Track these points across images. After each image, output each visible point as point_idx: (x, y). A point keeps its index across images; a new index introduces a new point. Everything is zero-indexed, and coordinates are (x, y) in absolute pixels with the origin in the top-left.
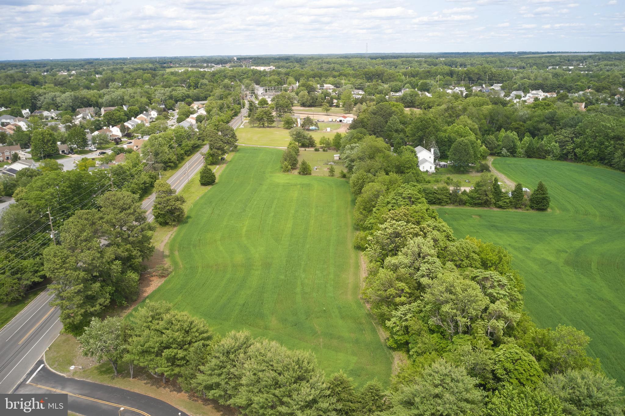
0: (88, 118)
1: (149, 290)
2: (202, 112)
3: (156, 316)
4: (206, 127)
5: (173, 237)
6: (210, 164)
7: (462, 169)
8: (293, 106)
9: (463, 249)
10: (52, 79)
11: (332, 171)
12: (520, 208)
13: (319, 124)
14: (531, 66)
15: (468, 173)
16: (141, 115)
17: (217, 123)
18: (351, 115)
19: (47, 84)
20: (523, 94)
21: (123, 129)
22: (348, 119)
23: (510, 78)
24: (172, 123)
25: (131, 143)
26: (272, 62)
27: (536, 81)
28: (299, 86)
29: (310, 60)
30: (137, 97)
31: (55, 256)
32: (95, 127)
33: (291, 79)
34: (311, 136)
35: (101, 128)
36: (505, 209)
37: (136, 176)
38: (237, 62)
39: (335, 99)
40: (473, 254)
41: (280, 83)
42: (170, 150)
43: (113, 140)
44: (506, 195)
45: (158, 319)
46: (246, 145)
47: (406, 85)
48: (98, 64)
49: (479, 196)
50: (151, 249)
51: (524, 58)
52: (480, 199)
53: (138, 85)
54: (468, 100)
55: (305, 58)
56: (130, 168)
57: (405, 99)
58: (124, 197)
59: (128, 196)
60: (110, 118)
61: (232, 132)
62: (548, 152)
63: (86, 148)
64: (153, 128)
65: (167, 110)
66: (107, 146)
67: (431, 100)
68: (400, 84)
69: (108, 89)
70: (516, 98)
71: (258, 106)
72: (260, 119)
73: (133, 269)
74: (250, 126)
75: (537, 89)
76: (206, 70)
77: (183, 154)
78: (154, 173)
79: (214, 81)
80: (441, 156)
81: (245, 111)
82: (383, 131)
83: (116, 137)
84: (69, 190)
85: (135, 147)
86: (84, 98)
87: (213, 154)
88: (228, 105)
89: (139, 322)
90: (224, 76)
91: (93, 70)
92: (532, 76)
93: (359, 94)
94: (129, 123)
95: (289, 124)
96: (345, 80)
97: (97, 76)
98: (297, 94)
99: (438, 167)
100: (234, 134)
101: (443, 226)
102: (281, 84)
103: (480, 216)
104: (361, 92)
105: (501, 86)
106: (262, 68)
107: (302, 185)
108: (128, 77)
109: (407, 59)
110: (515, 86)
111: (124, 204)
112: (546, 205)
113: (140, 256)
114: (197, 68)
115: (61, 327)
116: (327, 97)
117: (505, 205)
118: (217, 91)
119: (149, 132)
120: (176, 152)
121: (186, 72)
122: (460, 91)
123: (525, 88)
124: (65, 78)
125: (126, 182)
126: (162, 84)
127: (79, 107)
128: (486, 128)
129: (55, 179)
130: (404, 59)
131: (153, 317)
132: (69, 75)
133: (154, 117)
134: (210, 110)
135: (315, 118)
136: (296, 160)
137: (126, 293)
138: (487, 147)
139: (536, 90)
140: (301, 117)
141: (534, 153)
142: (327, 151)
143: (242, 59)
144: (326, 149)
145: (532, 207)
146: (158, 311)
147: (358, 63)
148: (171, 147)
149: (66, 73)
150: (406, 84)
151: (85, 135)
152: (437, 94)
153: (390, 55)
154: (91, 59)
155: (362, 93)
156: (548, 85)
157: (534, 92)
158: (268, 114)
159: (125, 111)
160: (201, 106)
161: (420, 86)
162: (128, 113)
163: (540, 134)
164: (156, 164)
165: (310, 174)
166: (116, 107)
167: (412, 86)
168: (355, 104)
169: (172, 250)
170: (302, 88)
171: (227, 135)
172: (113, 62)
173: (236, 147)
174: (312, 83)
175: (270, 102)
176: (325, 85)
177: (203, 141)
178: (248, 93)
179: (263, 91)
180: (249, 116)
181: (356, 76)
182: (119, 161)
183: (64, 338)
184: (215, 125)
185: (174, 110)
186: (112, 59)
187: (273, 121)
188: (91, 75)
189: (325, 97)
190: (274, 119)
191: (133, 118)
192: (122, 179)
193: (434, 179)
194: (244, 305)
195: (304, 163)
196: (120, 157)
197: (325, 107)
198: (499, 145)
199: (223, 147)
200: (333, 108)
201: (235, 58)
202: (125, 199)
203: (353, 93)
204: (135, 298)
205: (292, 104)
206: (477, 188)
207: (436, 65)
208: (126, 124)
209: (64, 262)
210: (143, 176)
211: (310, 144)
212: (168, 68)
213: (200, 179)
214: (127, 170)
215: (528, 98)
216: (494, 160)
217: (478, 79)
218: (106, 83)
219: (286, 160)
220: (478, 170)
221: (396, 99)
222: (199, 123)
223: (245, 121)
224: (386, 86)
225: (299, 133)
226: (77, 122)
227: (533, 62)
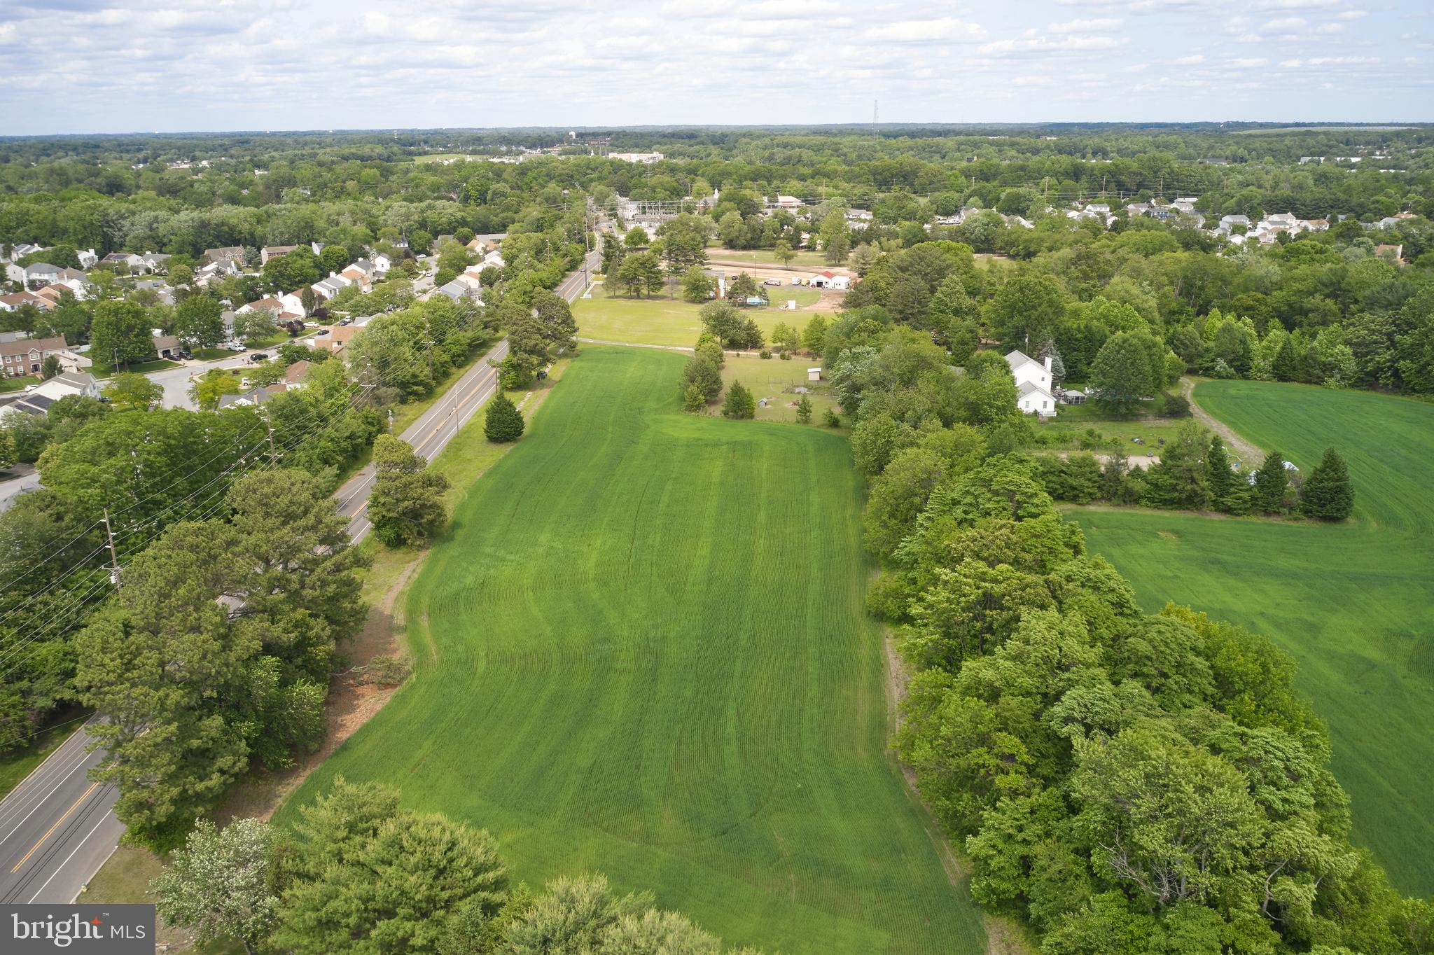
0: (229, 271)
1: (352, 722)
2: (495, 260)
3: (361, 826)
4: (502, 298)
5: (416, 576)
6: (511, 389)
7: (1123, 410)
8: (706, 247)
9: (1167, 644)
10: (153, 179)
11: (804, 409)
12: (1277, 513)
13: (770, 292)
14: (1260, 157)
15: (1138, 420)
16: (353, 267)
17: (529, 288)
18: (844, 270)
19: (140, 192)
20: (1248, 223)
21: (309, 300)
22: (836, 279)
23: (1217, 185)
24: (423, 287)
25: (325, 332)
26: (658, 143)
27: (1277, 192)
28: (720, 200)
29: (745, 140)
30: (346, 221)
31: (104, 650)
32: (245, 295)
33: (701, 184)
34: (750, 323)
35: (258, 297)
36: (1238, 515)
37: (332, 420)
38: (576, 142)
39: (805, 231)
40: (1191, 657)
41: (677, 192)
42: (417, 354)
43: (284, 326)
44: (1241, 481)
45: (363, 832)
46: (599, 342)
47: (971, 200)
48: (260, 146)
49: (1175, 482)
50: (360, 614)
51: (1241, 136)
52: (1177, 491)
53: (349, 194)
54: (1125, 238)
55: (733, 133)
56: (317, 400)
57: (971, 234)
58: (293, 484)
59: (303, 482)
60: (280, 272)
61: (564, 312)
62: (1329, 368)
63: (219, 346)
64: (377, 299)
65: (412, 253)
66: (270, 339)
67: (1035, 235)
68: (956, 196)
69: (279, 203)
70: (1233, 233)
71: (624, 246)
72: (630, 279)
73: (312, 672)
74: (606, 295)
75: (1281, 211)
76: (506, 161)
77: (446, 362)
78: (374, 411)
79: (524, 187)
80: (1068, 376)
81: (594, 259)
82: (923, 313)
83: (292, 320)
84: (163, 460)
85: (335, 345)
86: (223, 224)
87: (519, 365)
88: (554, 244)
89: (316, 837)
90: (548, 175)
91: (247, 158)
92: (1268, 181)
93: (862, 220)
94: (324, 286)
95: (699, 292)
96: (827, 186)
97: (257, 172)
98: (717, 218)
99: (1062, 402)
100: (569, 316)
101: (1108, 577)
102: (678, 195)
103: (1177, 533)
104: (865, 215)
105: (1194, 204)
106: (633, 158)
107: (734, 446)
108: (327, 176)
109: (972, 136)
110: (1227, 204)
111: (291, 502)
112: (1344, 509)
113: (329, 637)
114: (485, 157)
115: (121, 830)
116: (786, 227)
117: (1239, 504)
118: (529, 209)
119: (369, 307)
120: (432, 359)
121: (459, 166)
122: (1099, 213)
123: (1252, 208)
124: (183, 178)
125: (306, 436)
126: (403, 192)
127: (210, 246)
128: (1174, 306)
129: (129, 433)
130: (962, 138)
131: (351, 828)
132: (193, 170)
133: (383, 270)
134: (514, 257)
135: (758, 276)
136: (717, 381)
137: (291, 735)
138: (1179, 355)
139: (1278, 213)
140: (728, 275)
141: (1294, 369)
142: (789, 358)
143: (588, 135)
144: (787, 353)
145: (1307, 513)
146: (364, 809)
147: (855, 146)
148: (418, 347)
149: (187, 166)
150: (970, 196)
151: (218, 314)
152: (1047, 221)
153: (928, 127)
154: (246, 133)
155: (868, 218)
156: (1308, 202)
157: (1275, 218)
158: (648, 267)
159: (316, 256)
160: (492, 245)
161: (1004, 201)
162: (322, 260)
163: (1305, 321)
164: (383, 389)
165: (752, 417)
166: (295, 248)
167: (984, 201)
168: (854, 244)
169: (412, 615)
170: (727, 204)
171: (552, 317)
172: (296, 141)
173: (573, 346)
174: (750, 192)
175: (652, 238)
176: (781, 199)
177: (496, 330)
178: (601, 214)
179: (636, 212)
180: (605, 271)
181: (851, 177)
182: (293, 380)
183: (127, 857)
184: (525, 293)
185: (429, 254)
186: (294, 134)
187: (662, 284)
188: (244, 170)
189: (782, 226)
190: (665, 279)
191: (332, 274)
192: (298, 427)
193: (1055, 434)
194: (591, 770)
195: (737, 390)
196: (296, 368)
197: (782, 250)
198: (1207, 350)
199: (544, 348)
200: (800, 253)
201: (573, 133)
202: (295, 489)
203: (846, 216)
204: (314, 746)
205: (705, 242)
206: (1169, 462)
207: (1036, 151)
208: (316, 287)
209: (129, 666)
210: (347, 419)
211: (748, 340)
212: (420, 154)
213: (485, 427)
214: (311, 404)
215: (1262, 231)
216: (1197, 387)
217: (1140, 186)
218: (277, 190)
219: (692, 380)
220: (1160, 412)
221: (950, 232)
222: (487, 288)
223: (595, 282)
224: (923, 201)
225: (724, 313)
226: (202, 282)
227: (1265, 145)
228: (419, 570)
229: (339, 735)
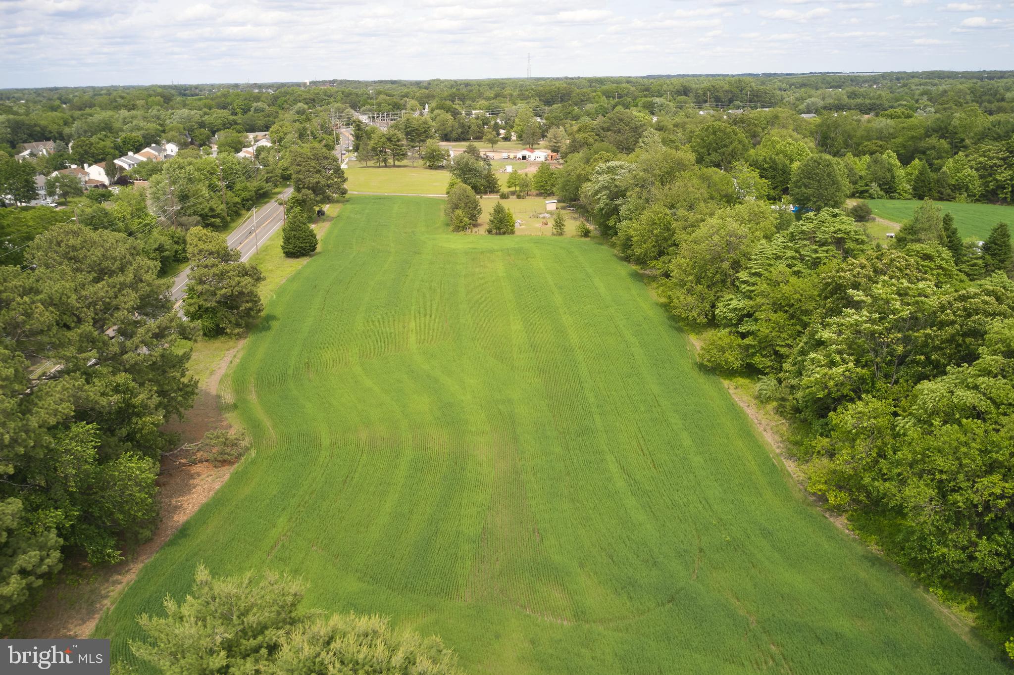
0: (41, 154)
1: (189, 504)
2: (265, 143)
5: (237, 360)
11: (560, 223)
16: (147, 149)
18: (540, 150)
21: (111, 171)
22: (537, 154)
28: (431, 111)
30: (139, 123)
32: (54, 165)
34: (489, 172)
35: (65, 167)
37: (140, 236)
41: (397, 106)
42: (212, 193)
60: (85, 150)
62: (957, 188)
66: (78, 198)
68: (605, 105)
72: (378, 151)
73: (139, 447)
74: (360, 165)
77: (237, 203)
78: (180, 232)
79: (278, 105)
83: (98, 185)
86: (35, 125)
87: (303, 202)
90: (295, 99)
94: (123, 161)
95: (434, 160)
100: (339, 168)
107: (507, 251)
113: (156, 408)
120: (225, 199)
127: (24, 141)
133: (173, 153)
134: (280, 141)
137: (115, 522)
142: (524, 198)
144: (521, 195)
150: (615, 106)
158: (394, 141)
160: (261, 137)
162: (121, 144)
169: (240, 393)
173: (344, 192)
176: (476, 111)
178: (340, 123)
180: (356, 150)
185: (209, 147)
187: (404, 155)
191: (130, 154)
195: (499, 210)
200: (501, 142)
204: (145, 535)
208: (117, 162)
210: (155, 235)
211: (488, 186)
213: (282, 244)
219: (456, 207)
223: (349, 158)
225: (467, 164)
228: (240, 356)
229: (176, 518)
